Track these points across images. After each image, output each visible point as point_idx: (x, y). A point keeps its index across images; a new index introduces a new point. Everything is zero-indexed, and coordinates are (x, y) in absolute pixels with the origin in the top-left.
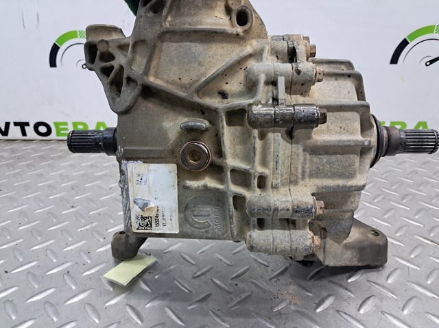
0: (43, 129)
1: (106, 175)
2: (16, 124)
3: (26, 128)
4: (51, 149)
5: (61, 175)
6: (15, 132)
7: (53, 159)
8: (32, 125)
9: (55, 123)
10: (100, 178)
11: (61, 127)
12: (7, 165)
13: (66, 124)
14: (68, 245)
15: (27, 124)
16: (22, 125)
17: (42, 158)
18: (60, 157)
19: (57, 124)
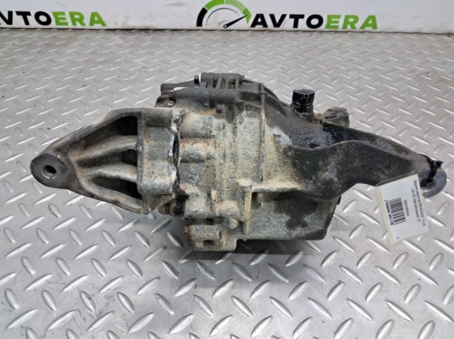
0: (43, 18)
1: (105, 61)
2: (18, 13)
3: (28, 17)
4: (53, 37)
5: (68, 61)
6: (18, 21)
7: (58, 46)
8: (33, 14)
9: (53, 13)
10: (101, 63)
11: (59, 16)
12: (21, 51)
13: (63, 13)
14: (86, 112)
15: (29, 14)
16: (25, 15)
17: (49, 46)
18: (64, 45)
19: (55, 14)
